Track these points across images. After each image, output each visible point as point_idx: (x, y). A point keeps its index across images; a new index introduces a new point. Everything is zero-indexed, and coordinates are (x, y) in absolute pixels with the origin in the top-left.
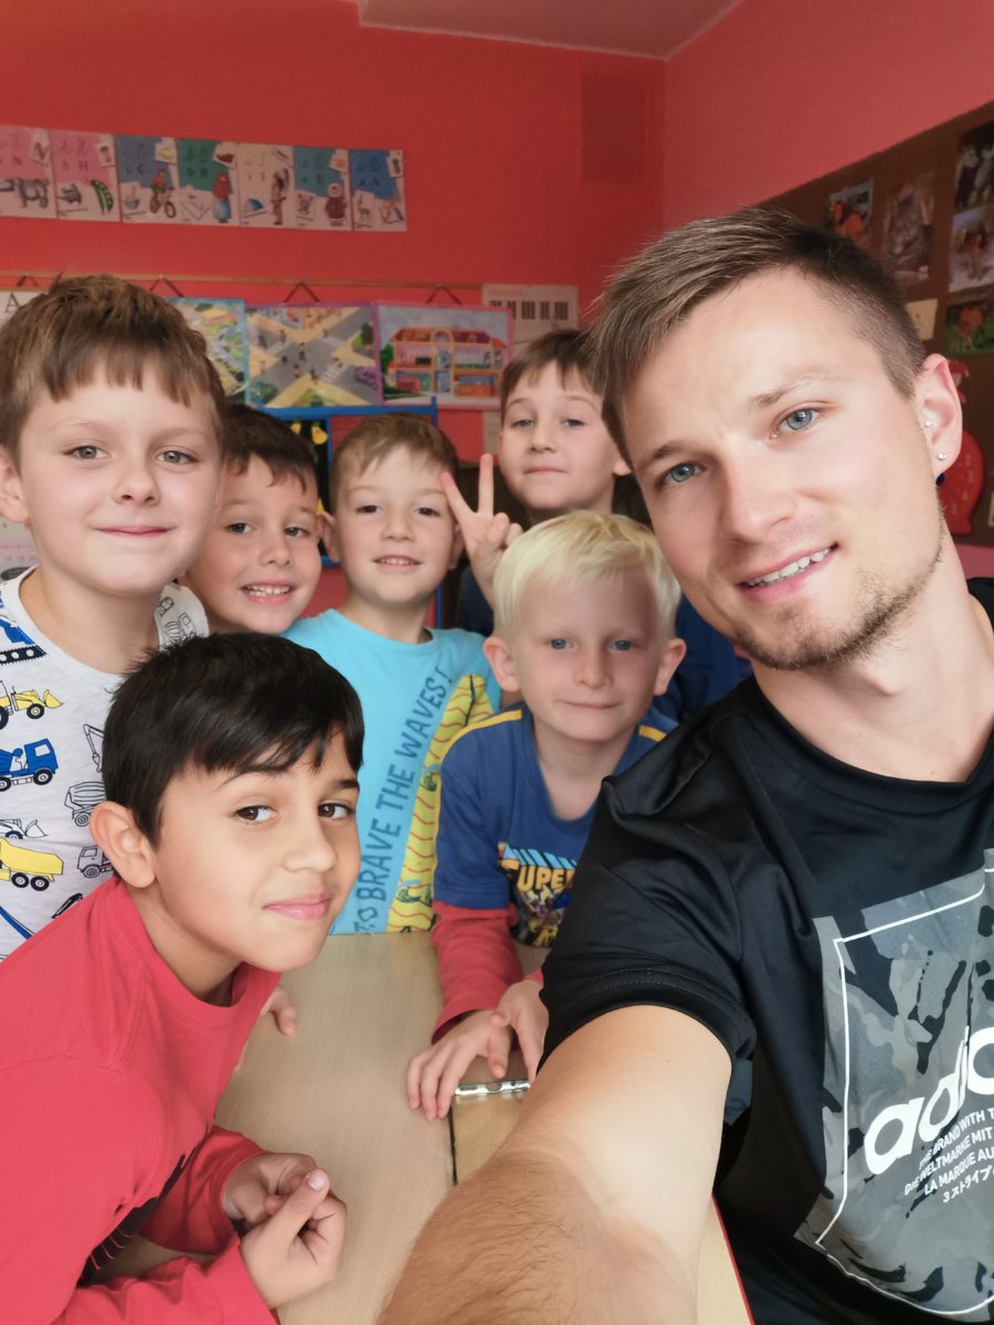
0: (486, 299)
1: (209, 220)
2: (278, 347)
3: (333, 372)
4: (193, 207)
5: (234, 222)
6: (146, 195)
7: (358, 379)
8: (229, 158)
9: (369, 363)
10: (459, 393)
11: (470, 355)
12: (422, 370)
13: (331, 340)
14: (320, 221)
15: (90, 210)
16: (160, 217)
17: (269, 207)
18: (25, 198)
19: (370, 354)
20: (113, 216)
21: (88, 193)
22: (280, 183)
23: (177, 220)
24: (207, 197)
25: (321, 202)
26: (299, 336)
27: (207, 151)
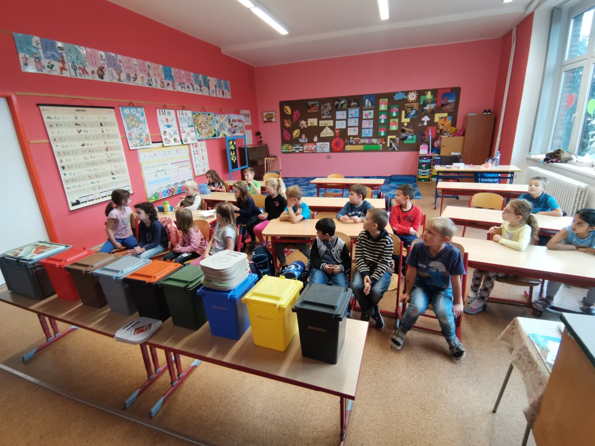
0: (241, 113)
1: (207, 95)
2: (219, 124)
3: (226, 129)
4: (205, 92)
5: (211, 95)
6: (199, 88)
7: (230, 130)
8: (209, 80)
9: (230, 127)
10: (241, 133)
11: (240, 125)
12: (236, 128)
13: (225, 122)
14: (221, 96)
15: (191, 91)
16: (200, 93)
17: (215, 92)
18: (182, 87)
19: (230, 125)
20: (195, 93)
21: (190, 86)
22: (216, 87)
23: (203, 94)
24: (207, 89)
25: (221, 92)
26: (222, 121)
27: (206, 79)
